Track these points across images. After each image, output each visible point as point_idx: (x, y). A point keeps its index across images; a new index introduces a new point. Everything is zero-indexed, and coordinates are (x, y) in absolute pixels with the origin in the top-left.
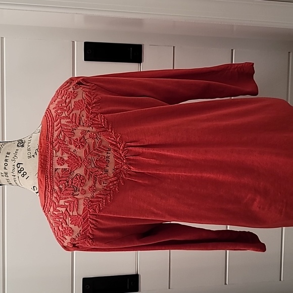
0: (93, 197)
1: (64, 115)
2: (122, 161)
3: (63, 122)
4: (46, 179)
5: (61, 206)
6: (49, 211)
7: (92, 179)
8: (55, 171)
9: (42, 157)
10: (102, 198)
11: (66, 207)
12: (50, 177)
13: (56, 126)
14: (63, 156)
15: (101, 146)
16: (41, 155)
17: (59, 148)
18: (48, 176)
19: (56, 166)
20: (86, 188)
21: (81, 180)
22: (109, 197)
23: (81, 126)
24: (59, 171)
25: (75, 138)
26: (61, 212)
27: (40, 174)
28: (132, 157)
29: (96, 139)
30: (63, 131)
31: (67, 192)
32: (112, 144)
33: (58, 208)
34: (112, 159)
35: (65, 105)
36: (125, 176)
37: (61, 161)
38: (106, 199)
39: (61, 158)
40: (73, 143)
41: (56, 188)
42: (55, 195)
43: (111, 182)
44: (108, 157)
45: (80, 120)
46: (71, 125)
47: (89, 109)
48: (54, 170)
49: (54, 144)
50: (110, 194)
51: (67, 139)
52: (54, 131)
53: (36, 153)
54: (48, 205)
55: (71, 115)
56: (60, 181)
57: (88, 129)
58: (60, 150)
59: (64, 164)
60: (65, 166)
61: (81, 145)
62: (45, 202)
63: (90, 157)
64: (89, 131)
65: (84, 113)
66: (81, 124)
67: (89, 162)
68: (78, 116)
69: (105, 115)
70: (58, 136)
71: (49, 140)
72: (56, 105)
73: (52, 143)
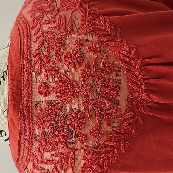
0: (98, 146)
1: (45, 18)
2: (140, 87)
3: (46, 28)
4: (21, 119)
5: (47, 162)
6: (26, 168)
7: (95, 116)
8: (36, 105)
9: (15, 83)
10: (113, 147)
11: (55, 163)
12: (28, 115)
13: (35, 35)
14: (49, 80)
15: (107, 64)
16: (12, 80)
17: (41, 69)
18: (24, 114)
19: (38, 97)
20: (87, 132)
21: (80, 119)
22: (122, 145)
23: (75, 33)
24: (43, 105)
25: (66, 51)
26: (46, 171)
27: (11, 110)
28: (152, 81)
29: (99, 54)
30: (46, 41)
31: (57, 139)
32: (123, 61)
33: (40, 165)
34: (124, 84)
35: (46, 5)
36: (145, 110)
37: (46, 89)
38: (118, 148)
39: (45, 84)
40: (63, 60)
41: (38, 132)
42: (36, 144)
43: (125, 121)
44: (118, 81)
45: (72, 25)
46: (58, 32)
47: (85, 9)
48: (34, 104)
49: (33, 62)
50: (124, 139)
51: (54, 53)
52: (32, 43)
53: (3, 77)
54: (25, 159)
55: (57, 18)
56: (45, 121)
57: (86, 37)
58: (44, 71)
59: (50, 93)
60: (53, 97)
61: (77, 62)
62: (19, 154)
63: (90, 81)
64: (87, 40)
65: (78, 14)
66: (75, 30)
67: (91, 89)
68: (68, 18)
69: (110, 17)
70: (39, 48)
71: (25, 56)
72: (33, 6)
73: (29, 60)
